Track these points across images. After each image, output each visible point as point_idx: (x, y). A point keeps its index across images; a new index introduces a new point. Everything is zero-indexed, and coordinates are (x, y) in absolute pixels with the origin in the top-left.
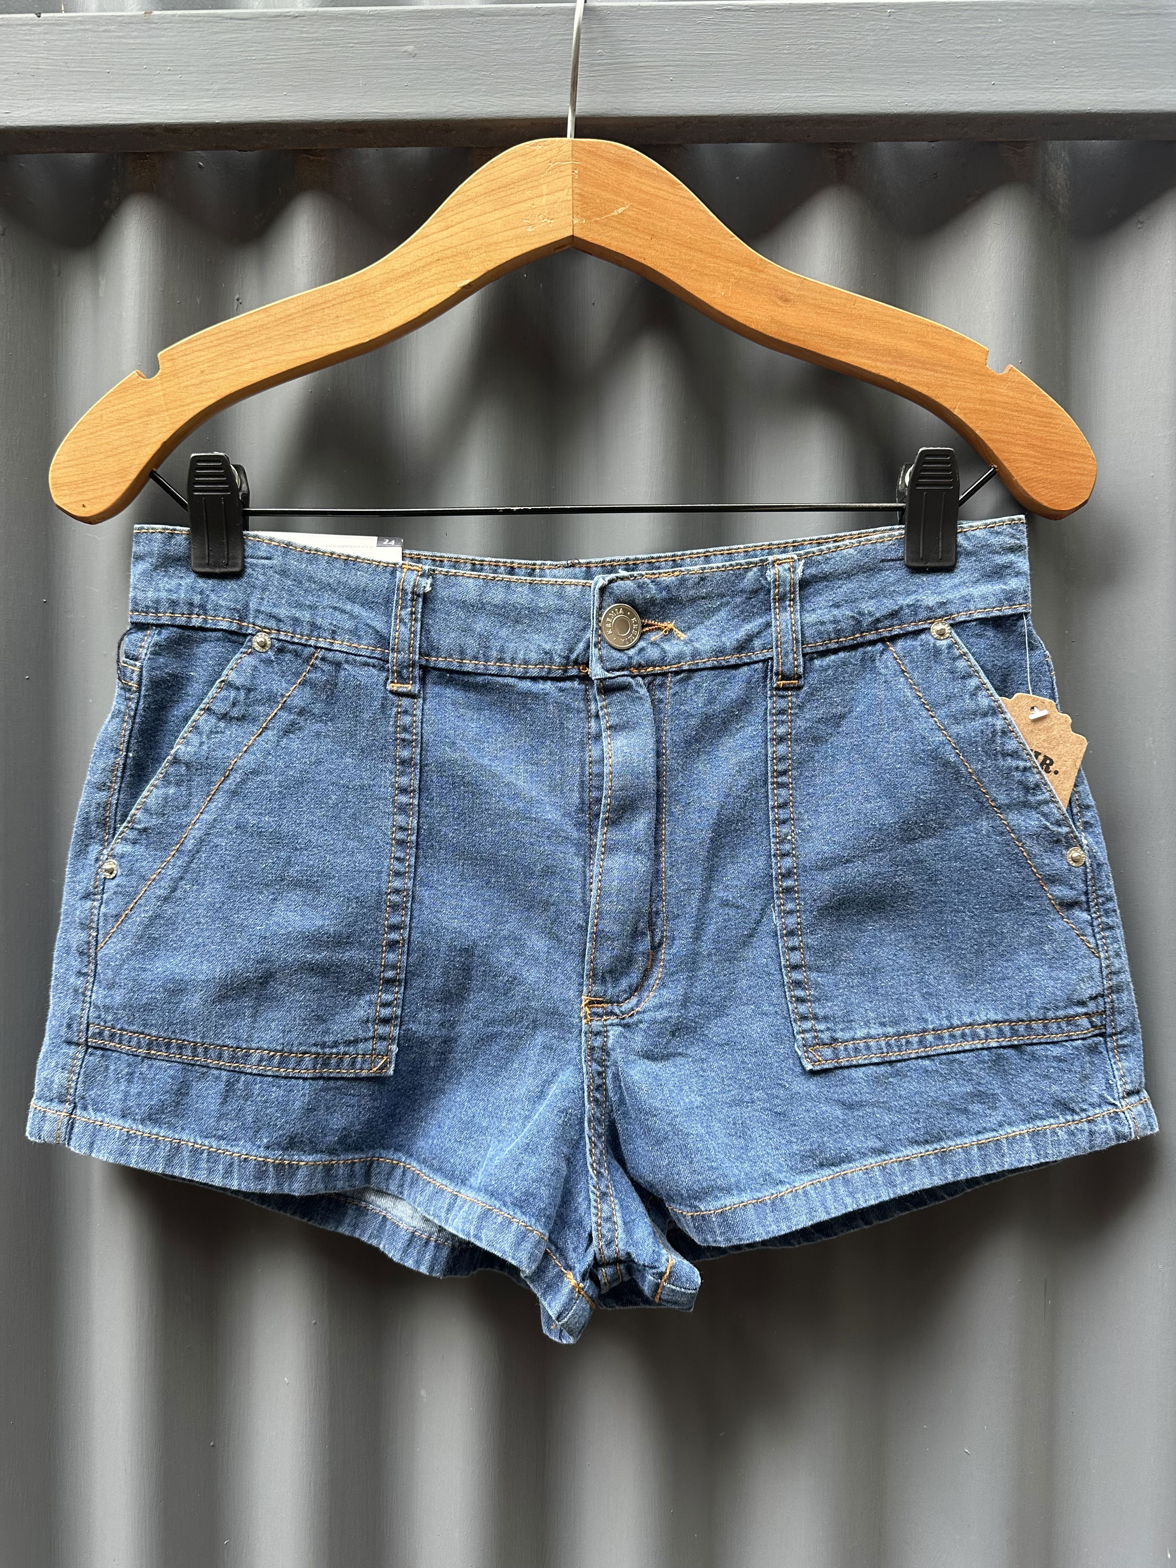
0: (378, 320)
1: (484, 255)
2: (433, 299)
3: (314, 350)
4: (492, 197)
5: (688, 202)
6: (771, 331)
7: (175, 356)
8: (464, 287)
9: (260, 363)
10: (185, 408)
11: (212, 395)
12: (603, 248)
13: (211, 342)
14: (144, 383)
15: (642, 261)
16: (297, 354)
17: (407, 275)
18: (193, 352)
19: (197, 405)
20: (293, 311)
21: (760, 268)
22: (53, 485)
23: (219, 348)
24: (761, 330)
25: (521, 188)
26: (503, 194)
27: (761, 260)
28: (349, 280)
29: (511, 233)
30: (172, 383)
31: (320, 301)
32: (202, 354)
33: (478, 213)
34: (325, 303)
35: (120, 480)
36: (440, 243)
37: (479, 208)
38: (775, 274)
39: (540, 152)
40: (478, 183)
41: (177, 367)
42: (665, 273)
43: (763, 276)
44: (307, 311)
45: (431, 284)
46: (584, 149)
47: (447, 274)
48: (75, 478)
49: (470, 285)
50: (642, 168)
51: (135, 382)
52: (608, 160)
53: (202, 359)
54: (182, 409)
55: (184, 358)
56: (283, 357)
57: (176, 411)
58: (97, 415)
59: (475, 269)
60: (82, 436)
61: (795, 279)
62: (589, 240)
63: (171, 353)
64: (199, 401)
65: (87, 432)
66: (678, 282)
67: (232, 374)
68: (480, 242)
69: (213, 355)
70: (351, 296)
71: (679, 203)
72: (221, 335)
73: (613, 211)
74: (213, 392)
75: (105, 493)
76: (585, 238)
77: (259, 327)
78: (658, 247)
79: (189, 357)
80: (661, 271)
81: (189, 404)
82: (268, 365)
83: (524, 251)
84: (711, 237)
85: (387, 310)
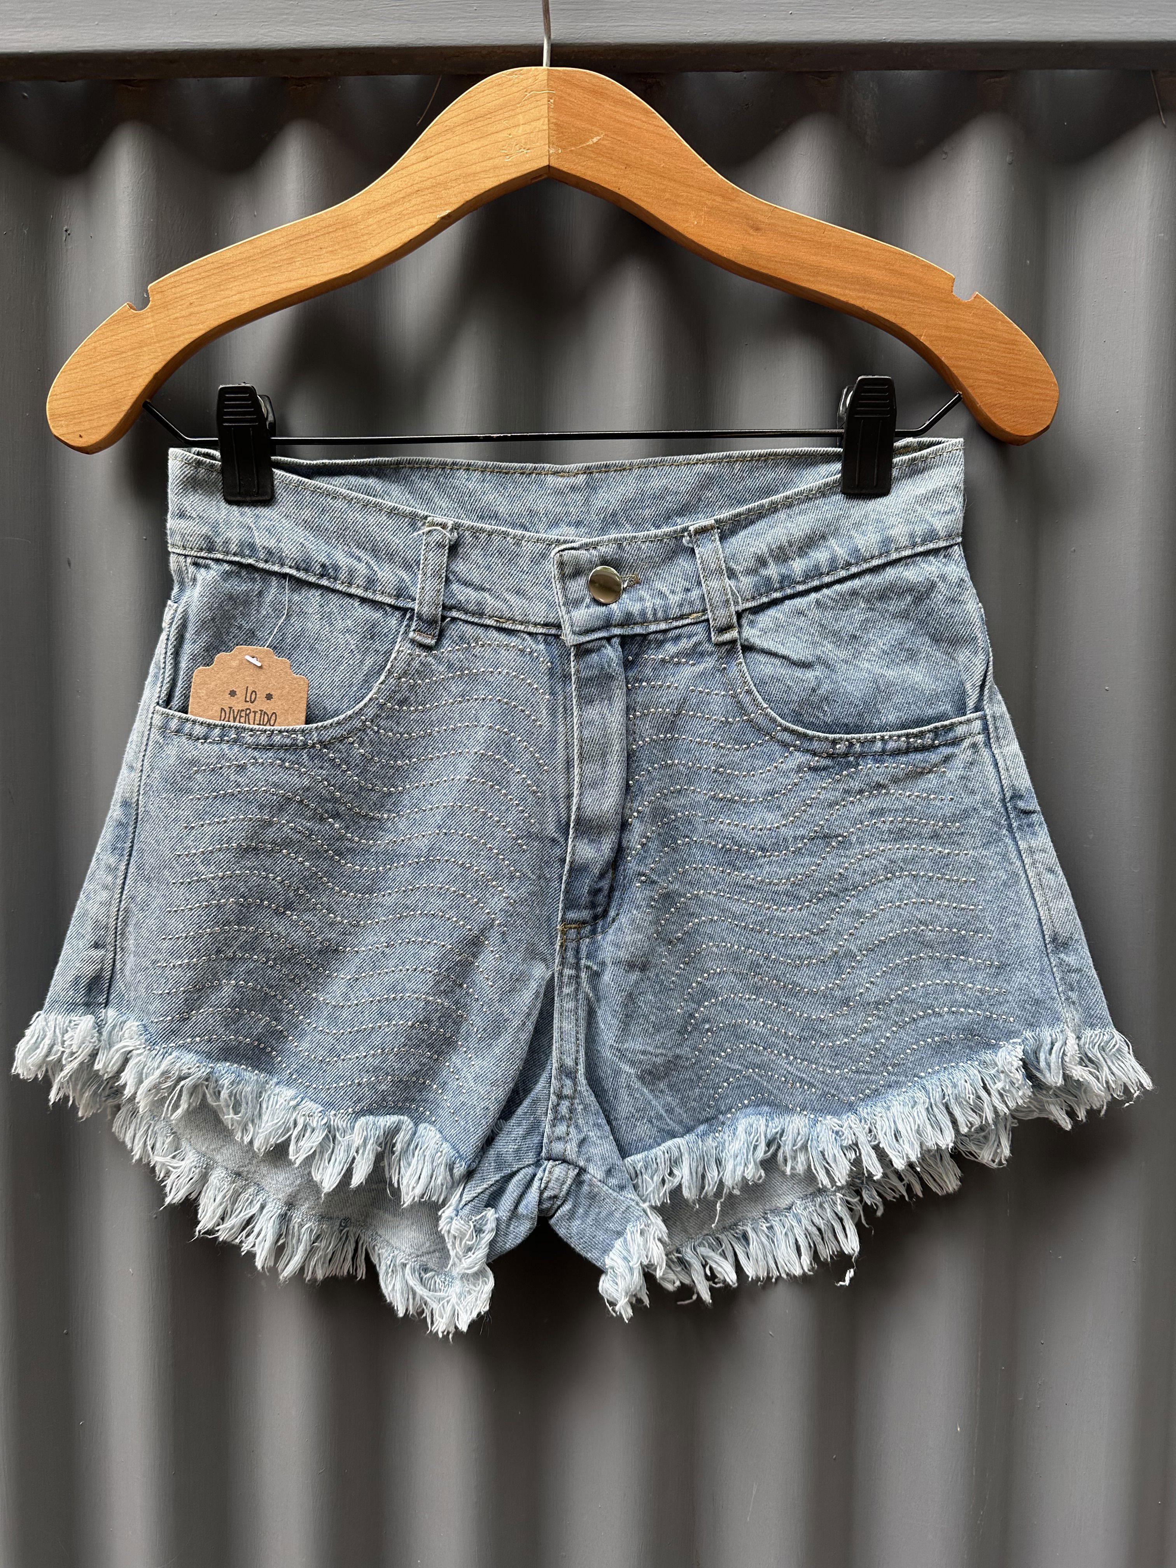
0: (359, 252)
1: (463, 185)
2: (414, 230)
3: (299, 282)
4: (469, 128)
5: (662, 131)
6: (743, 259)
7: (164, 289)
8: (443, 218)
9: (246, 295)
10: (177, 340)
11: (201, 326)
12: (578, 178)
13: (199, 274)
14: (135, 316)
15: (616, 190)
16: (284, 286)
17: (386, 207)
18: (182, 284)
19: (187, 336)
20: (278, 243)
21: (733, 197)
22: (51, 416)
23: (207, 280)
24: (733, 259)
25: (498, 118)
26: (479, 124)
27: (733, 188)
28: (331, 211)
29: (489, 164)
30: (162, 315)
31: (304, 233)
32: (191, 286)
33: (456, 144)
34: (309, 234)
35: (114, 411)
36: (419, 174)
37: (457, 138)
38: (747, 202)
39: (516, 81)
40: (455, 113)
41: (167, 300)
42: (639, 203)
43: (735, 205)
44: (292, 243)
45: (411, 216)
46: (559, 78)
47: (427, 205)
48: (71, 409)
49: (449, 215)
50: (618, 97)
51: (125, 315)
52: (584, 89)
53: (190, 290)
54: (172, 340)
55: (173, 290)
56: (268, 289)
57: (167, 342)
58: (91, 347)
59: (453, 200)
60: (76, 368)
61: (766, 208)
62: (565, 170)
63: (161, 285)
64: (189, 333)
65: (81, 364)
66: (652, 211)
67: (220, 306)
68: (458, 172)
69: (202, 287)
70: (334, 228)
71: (653, 132)
72: (208, 267)
73: (588, 140)
74: (203, 323)
75: (101, 423)
76: (561, 168)
77: (245, 259)
78: (632, 177)
79: (178, 290)
80: (635, 201)
81: (179, 336)
82: (255, 297)
83: (502, 182)
84: (684, 166)
85: (369, 241)
